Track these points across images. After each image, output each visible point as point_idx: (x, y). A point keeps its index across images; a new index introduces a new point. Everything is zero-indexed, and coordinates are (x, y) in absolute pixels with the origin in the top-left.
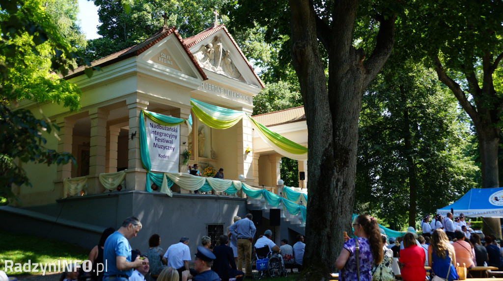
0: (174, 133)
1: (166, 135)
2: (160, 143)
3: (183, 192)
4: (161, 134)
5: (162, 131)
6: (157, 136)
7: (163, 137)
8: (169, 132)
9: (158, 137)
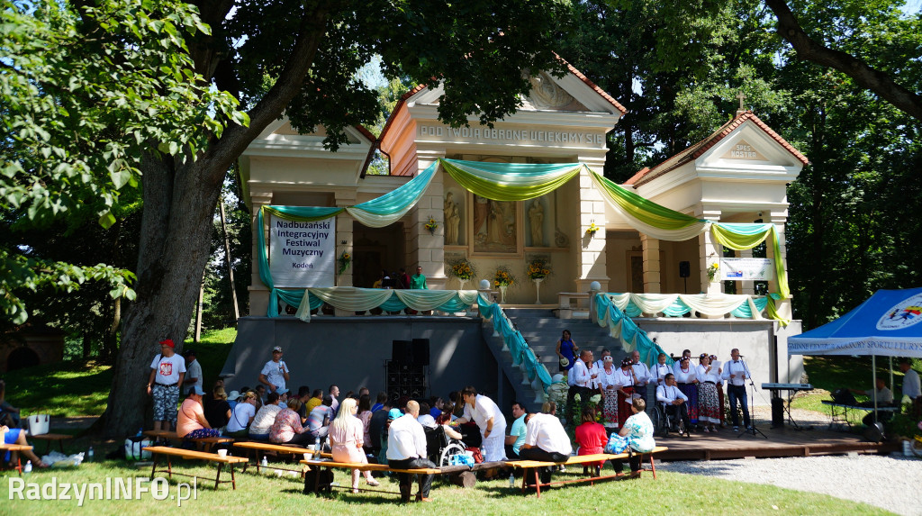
0: (323, 231)
1: (305, 235)
2: (295, 248)
3: (339, 315)
4: (296, 235)
5: (299, 230)
6: (288, 238)
7: (302, 238)
8: (314, 230)
9: (292, 239)
